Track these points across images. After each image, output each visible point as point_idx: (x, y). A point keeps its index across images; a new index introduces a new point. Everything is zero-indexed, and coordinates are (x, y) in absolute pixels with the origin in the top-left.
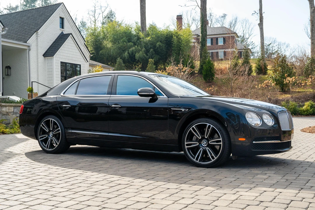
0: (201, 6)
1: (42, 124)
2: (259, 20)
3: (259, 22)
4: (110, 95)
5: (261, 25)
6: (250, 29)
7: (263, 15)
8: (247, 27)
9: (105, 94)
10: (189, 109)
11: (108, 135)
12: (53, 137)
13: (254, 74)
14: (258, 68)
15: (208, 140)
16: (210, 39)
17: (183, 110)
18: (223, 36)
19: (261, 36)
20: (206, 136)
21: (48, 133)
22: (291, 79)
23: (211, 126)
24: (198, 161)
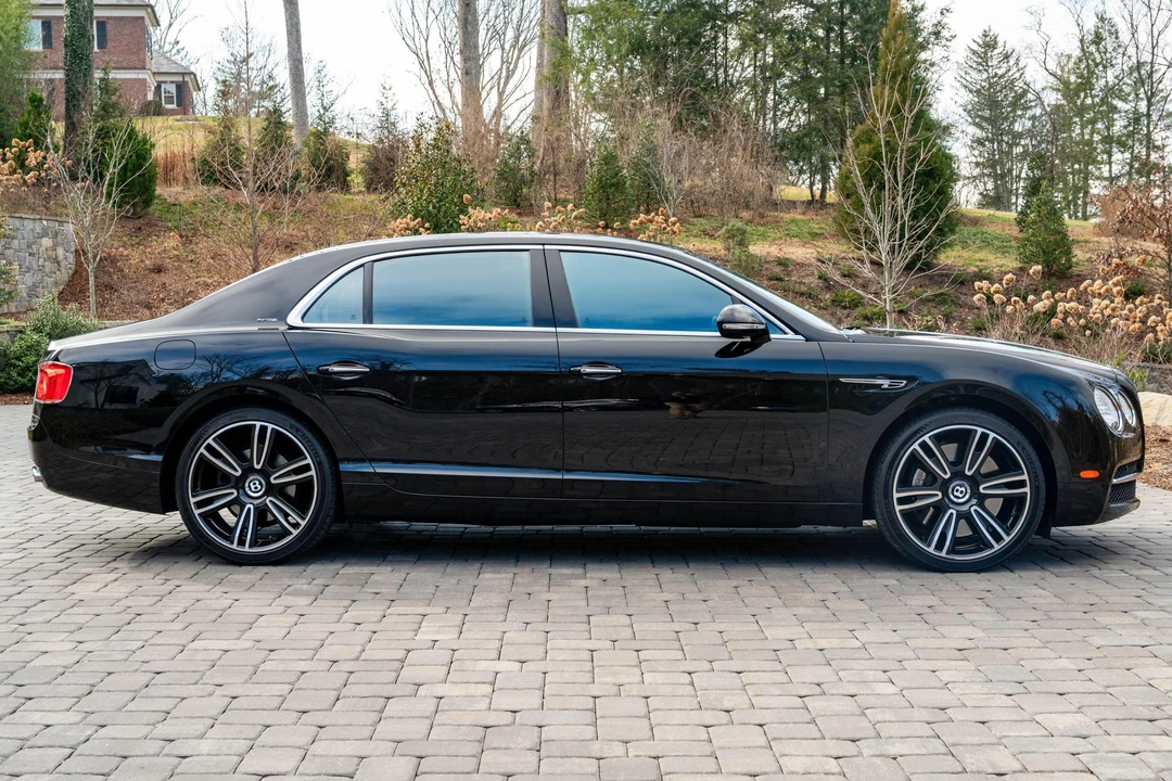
1: (208, 444)
4: (553, 329)
9: (523, 323)
10: (910, 379)
11: (563, 479)
12: (270, 498)
13: (301, 186)
14: (314, 163)
15: (974, 482)
16: (39, 23)
17: (886, 383)
18: (97, 13)
19: (290, 33)
20: (970, 469)
21: (239, 483)
22: (488, 215)
23: (992, 435)
24: (943, 554)
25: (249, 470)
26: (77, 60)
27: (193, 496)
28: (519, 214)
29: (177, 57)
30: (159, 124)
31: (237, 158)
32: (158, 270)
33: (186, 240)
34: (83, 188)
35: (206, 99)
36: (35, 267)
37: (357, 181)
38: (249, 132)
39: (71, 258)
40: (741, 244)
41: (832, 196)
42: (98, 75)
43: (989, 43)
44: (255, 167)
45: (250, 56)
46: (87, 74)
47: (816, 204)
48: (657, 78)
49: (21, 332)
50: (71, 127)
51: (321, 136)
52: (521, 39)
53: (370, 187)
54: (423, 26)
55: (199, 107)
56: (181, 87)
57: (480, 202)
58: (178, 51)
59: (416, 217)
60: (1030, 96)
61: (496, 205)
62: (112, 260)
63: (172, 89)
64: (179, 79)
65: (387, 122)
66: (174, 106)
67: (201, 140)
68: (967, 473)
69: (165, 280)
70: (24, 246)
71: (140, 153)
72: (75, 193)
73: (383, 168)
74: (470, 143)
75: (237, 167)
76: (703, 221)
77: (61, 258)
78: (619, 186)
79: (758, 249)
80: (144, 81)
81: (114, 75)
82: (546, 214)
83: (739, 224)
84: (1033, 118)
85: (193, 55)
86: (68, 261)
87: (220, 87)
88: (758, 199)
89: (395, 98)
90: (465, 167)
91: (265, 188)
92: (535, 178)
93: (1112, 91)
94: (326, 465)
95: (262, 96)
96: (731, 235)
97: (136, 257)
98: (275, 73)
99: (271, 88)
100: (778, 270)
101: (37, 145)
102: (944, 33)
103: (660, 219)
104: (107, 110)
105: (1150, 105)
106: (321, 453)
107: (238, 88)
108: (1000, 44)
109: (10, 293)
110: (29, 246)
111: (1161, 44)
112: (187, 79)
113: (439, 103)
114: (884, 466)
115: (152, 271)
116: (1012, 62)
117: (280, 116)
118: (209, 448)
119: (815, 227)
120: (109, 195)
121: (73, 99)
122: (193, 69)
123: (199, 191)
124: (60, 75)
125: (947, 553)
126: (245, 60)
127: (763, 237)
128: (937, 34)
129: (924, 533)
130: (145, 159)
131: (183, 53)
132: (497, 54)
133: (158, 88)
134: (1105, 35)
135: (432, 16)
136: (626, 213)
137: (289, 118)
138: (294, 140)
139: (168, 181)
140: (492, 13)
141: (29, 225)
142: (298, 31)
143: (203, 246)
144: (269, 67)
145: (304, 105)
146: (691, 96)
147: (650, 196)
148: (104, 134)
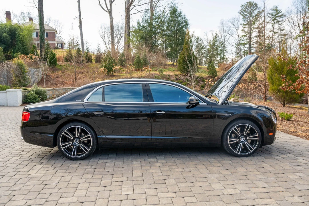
0: (39, 7)
2: (79, 23)
3: (79, 24)
4: (148, 103)
5: (80, 26)
6: (61, 27)
7: (82, 20)
8: (58, 26)
9: (141, 101)
10: (232, 113)
11: (152, 138)
12: (80, 144)
13: (84, 62)
14: (86, 58)
15: (246, 137)
16: (35, 33)
17: (226, 114)
18: (45, 31)
19: (81, 35)
20: (245, 134)
21: (73, 141)
22: (118, 67)
23: (250, 126)
24: (239, 153)
25: (75, 138)
26: (42, 39)
27: (61, 144)
28: (123, 67)
29: (61, 39)
30: (57, 51)
31: (72, 57)
32: (58, 77)
33: (63, 72)
34: (42, 63)
35: (66, 47)
36: (34, 77)
37: (94, 61)
38: (74, 52)
39: (41, 75)
40: (162, 72)
41: (175, 63)
42: (46, 42)
43: (198, 38)
44: (75, 59)
45: (74, 39)
46: (44, 42)
47: (173, 65)
48: (146, 43)
49: (30, 91)
50: (41, 52)
51: (87, 53)
52: (121, 36)
53: (96, 62)
54: (104, 34)
55: (65, 48)
56: (62, 44)
57: (116, 65)
58: (61, 38)
59: (105, 68)
60: (204, 47)
61: (119, 65)
62: (49, 76)
63: (60, 44)
64: (61, 43)
65: (99, 50)
66: (60, 48)
67: (65, 54)
68: (244, 134)
69: (59, 79)
70: (32, 73)
71: (54, 56)
72: (41, 64)
73: (98, 59)
74: (114, 54)
75: (72, 59)
76: (155, 68)
77: (39, 75)
78: (140, 62)
79: (164, 73)
80: (55, 43)
81: (48, 42)
82: (128, 67)
83: (161, 69)
84: (205, 50)
85: (64, 39)
86: (41, 76)
87: (69, 44)
88: (163, 64)
89: (100, 47)
90: (113, 59)
91: (77, 62)
92: (125, 60)
93: (218, 46)
94: (94, 136)
95: (76, 46)
96: (160, 71)
97: (53, 75)
98: (78, 42)
99: (78, 45)
100: (168, 77)
101: (34, 55)
102: (194, 36)
103: (148, 68)
104: (47, 49)
105: (224, 48)
106: (93, 133)
107: (72, 44)
108: (200, 38)
109: (29, 82)
110: (33, 73)
111: (226, 38)
112: (63, 43)
113: (107, 47)
114: (226, 133)
115: (56, 78)
116: (202, 41)
117: (80, 50)
118: (65, 133)
119: (174, 69)
120: (47, 64)
121: (41, 46)
122: (64, 41)
123: (65, 63)
124: (39, 42)
125: (240, 153)
126: (73, 39)
127: (165, 71)
128: (192, 36)
129: (235, 149)
130: (55, 57)
131: (62, 38)
132: (117, 39)
133: (58, 45)
134: (217, 37)
135: (105, 32)
136: (142, 67)
137: (81, 50)
138: (82, 54)
139: (59, 61)
140: (116, 32)
141: (33, 69)
142: (82, 34)
143: (66, 73)
144: (77, 41)
145: (84, 48)
146: (152, 47)
147: (146, 64)
148: (47, 53)
